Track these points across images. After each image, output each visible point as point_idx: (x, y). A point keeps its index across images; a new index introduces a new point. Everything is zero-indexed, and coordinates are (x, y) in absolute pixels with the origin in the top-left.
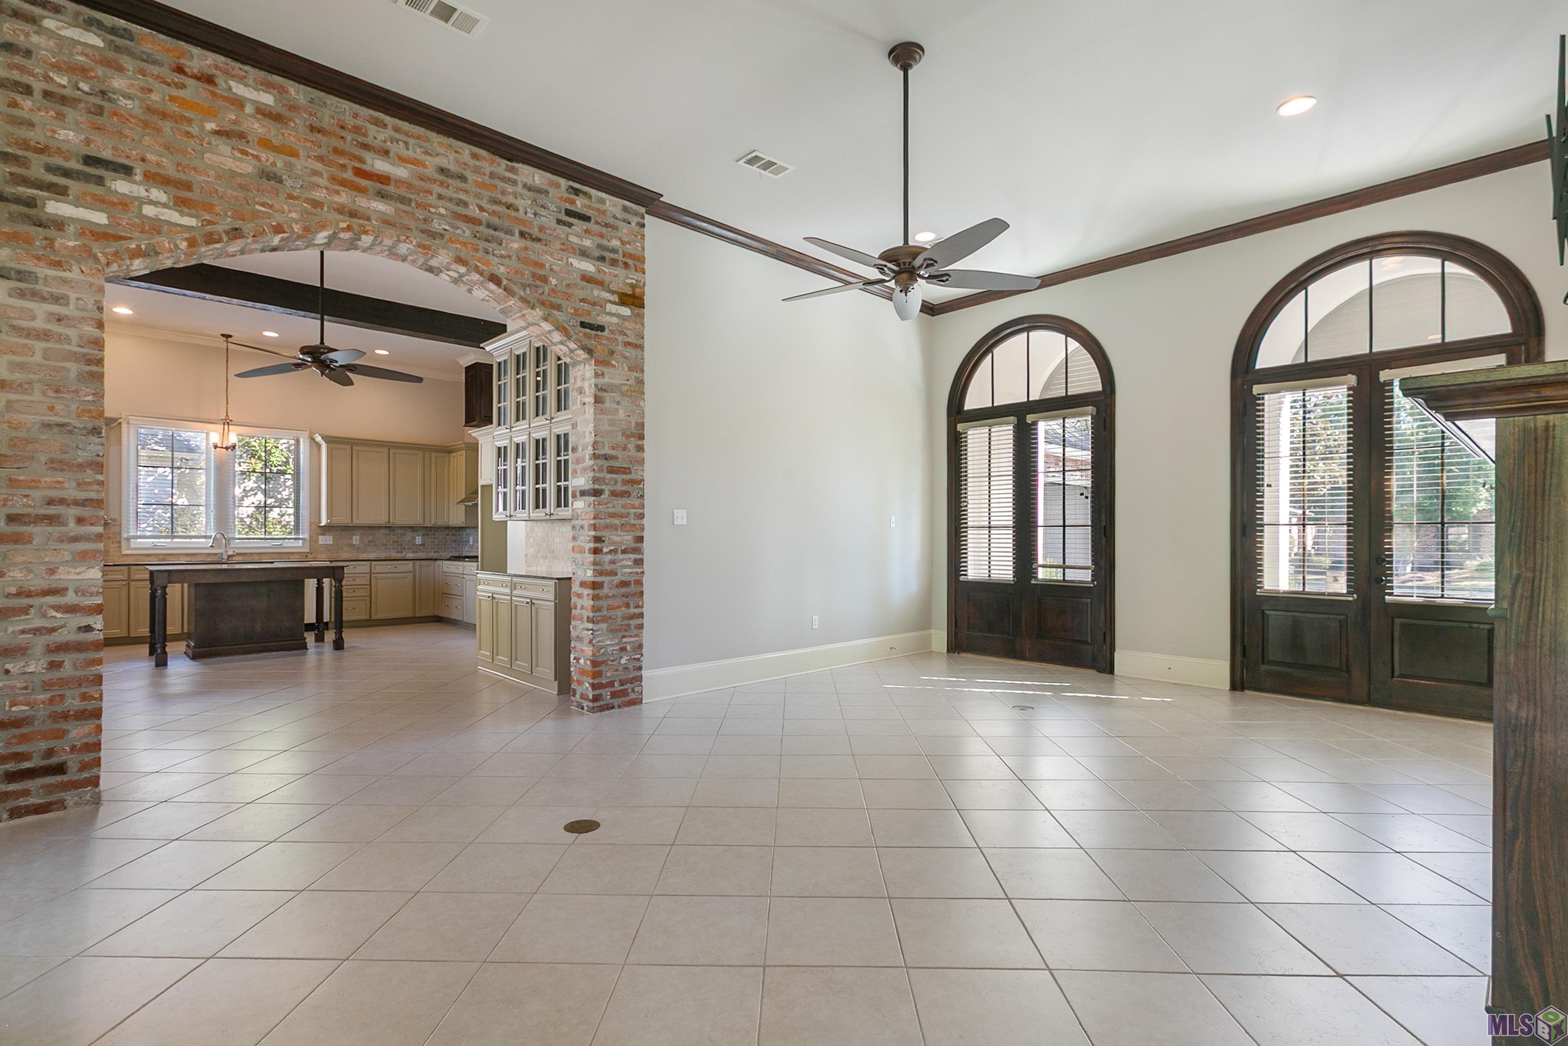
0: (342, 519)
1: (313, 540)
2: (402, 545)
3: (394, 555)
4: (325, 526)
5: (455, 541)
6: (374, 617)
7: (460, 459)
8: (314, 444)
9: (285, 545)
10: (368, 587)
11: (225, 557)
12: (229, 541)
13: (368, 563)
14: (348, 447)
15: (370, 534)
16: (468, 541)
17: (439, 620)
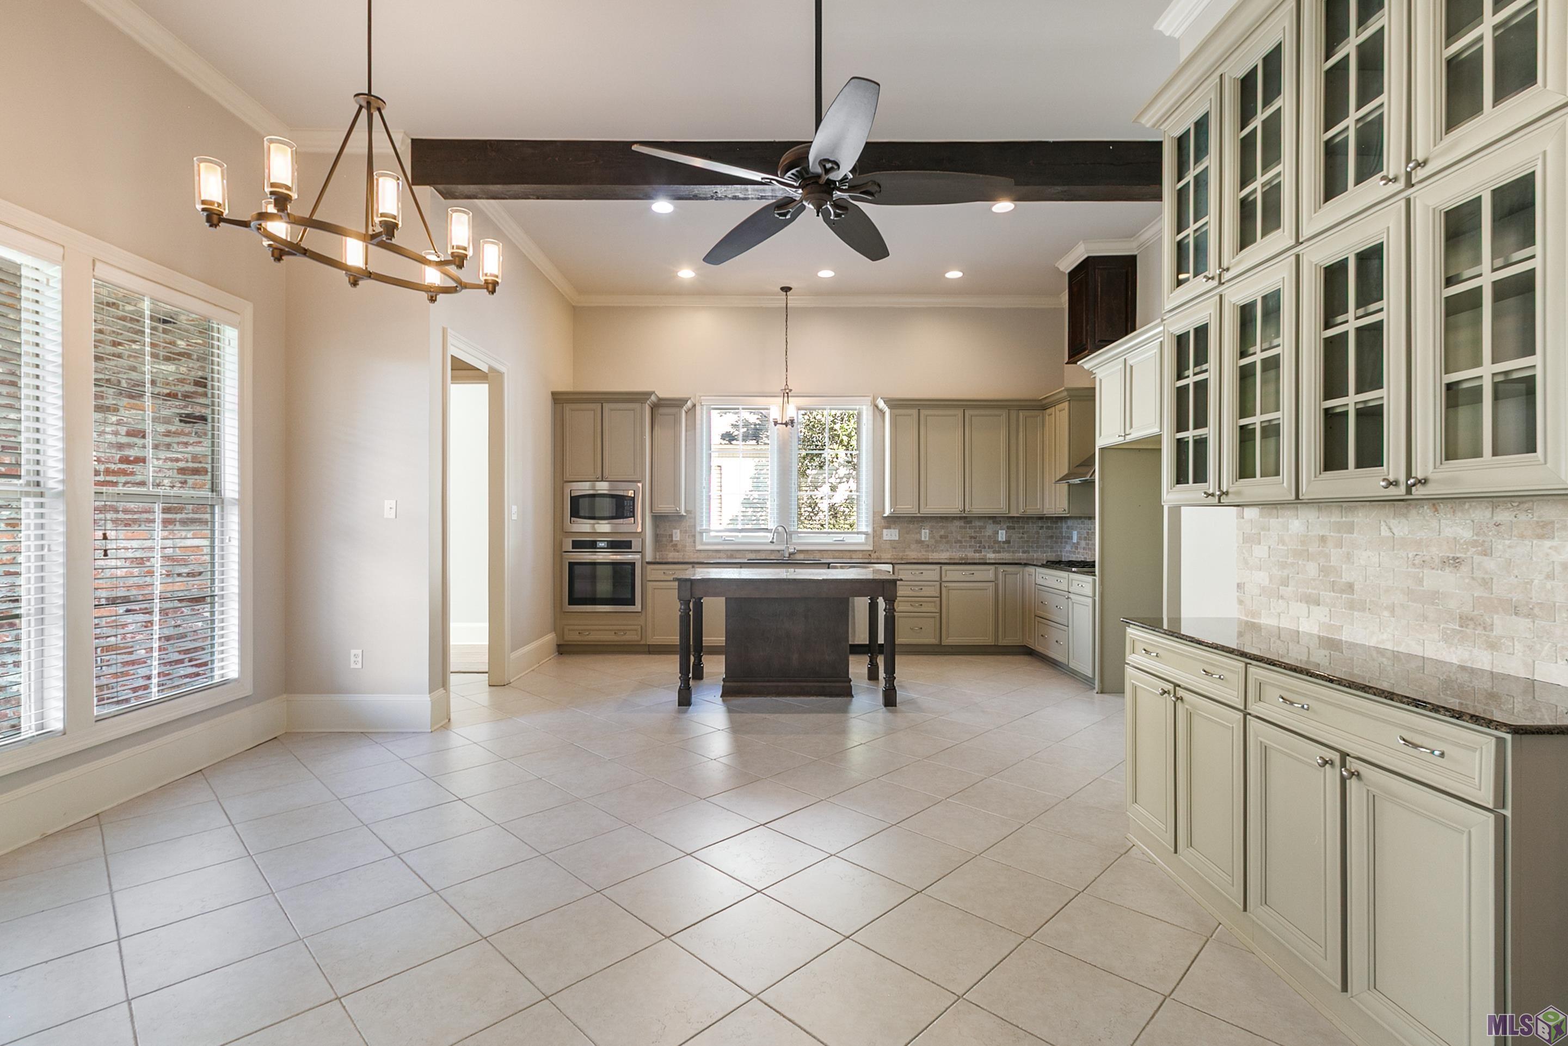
0: (908, 508)
1: (876, 535)
2: (980, 542)
3: (971, 555)
4: (888, 517)
5: (1052, 537)
6: (945, 642)
7: (1061, 416)
8: (877, 413)
9: (847, 541)
10: (938, 599)
11: (787, 555)
12: (791, 535)
13: (937, 567)
14: (915, 412)
15: (943, 527)
16: (1070, 538)
17: (1028, 652)
